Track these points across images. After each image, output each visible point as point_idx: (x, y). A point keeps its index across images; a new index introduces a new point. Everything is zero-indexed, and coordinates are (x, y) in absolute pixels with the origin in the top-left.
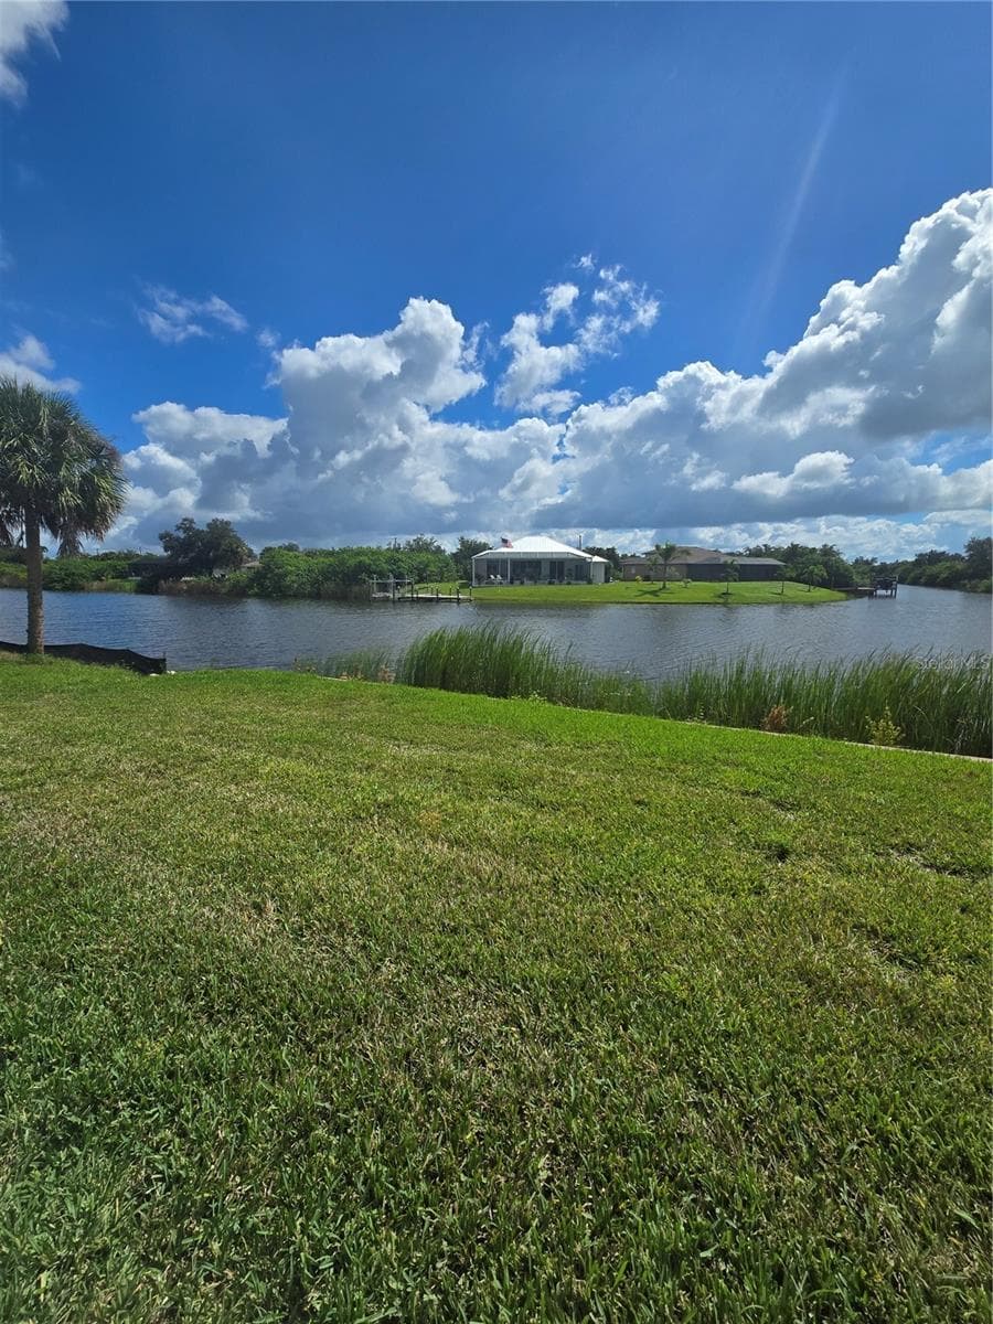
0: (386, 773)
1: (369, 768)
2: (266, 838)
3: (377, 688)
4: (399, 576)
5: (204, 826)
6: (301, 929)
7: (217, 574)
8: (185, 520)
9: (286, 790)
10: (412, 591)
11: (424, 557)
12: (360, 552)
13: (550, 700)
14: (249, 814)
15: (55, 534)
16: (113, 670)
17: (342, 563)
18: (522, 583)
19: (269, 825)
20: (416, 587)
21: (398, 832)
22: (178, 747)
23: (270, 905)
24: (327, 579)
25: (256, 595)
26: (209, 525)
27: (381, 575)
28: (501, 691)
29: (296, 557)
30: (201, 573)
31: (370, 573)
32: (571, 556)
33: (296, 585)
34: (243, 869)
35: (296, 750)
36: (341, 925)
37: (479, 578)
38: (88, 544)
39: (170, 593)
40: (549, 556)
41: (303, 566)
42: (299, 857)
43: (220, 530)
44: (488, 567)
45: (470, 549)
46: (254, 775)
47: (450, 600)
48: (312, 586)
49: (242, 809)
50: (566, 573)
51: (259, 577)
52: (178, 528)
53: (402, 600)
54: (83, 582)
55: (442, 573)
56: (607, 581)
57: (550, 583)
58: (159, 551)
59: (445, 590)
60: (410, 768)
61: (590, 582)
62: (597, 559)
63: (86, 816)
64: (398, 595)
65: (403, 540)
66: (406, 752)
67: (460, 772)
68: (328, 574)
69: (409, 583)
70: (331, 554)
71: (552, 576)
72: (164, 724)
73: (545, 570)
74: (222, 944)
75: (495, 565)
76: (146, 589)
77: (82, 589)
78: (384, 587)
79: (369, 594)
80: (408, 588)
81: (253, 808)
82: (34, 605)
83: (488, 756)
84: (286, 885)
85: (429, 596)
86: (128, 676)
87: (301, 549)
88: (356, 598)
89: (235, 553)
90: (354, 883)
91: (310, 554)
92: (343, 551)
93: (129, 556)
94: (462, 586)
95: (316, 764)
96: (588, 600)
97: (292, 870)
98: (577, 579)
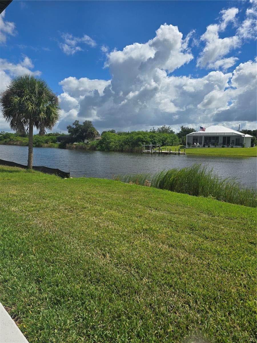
0: (146, 219)
1: (140, 216)
2: (106, 235)
3: (144, 188)
4: (154, 143)
5: (86, 229)
6: (117, 264)
7: (86, 141)
8: (76, 121)
9: (112, 220)
10: (159, 150)
11: (165, 135)
12: (139, 133)
13: (217, 199)
14: (100, 227)
15: (38, 128)
16: (53, 176)
17: (132, 138)
18: (209, 147)
19: (107, 231)
20: (161, 148)
21: (150, 239)
22: (76, 203)
23: (108, 255)
24: (126, 144)
25: (99, 150)
26: (84, 123)
27: (147, 142)
28: (196, 193)
29: (114, 135)
30: (81, 141)
31: (143, 142)
32: (234, 134)
33: (114, 147)
34: (99, 243)
35: (115, 208)
36: (130, 264)
37: (189, 144)
38: (47, 131)
39: (70, 148)
40: (222, 135)
41: (117, 138)
42: (116, 242)
43: (88, 124)
44: (194, 139)
45: (185, 132)
46: (101, 214)
47: (175, 154)
48: (120, 147)
49: (98, 225)
50: (231, 142)
51: (101, 143)
52: (74, 124)
53: (155, 153)
54: (42, 144)
55: (172, 142)
56: (252, 146)
57: (223, 147)
58: (66, 133)
59: (174, 149)
60: (155, 218)
61: (243, 146)
62: (247, 136)
63: (52, 221)
64: (153, 151)
65: (157, 128)
66: (154, 212)
67: (175, 222)
68: (126, 142)
69: (158, 146)
70: (128, 134)
71: (224, 143)
72: (71, 195)
73: (221, 141)
74: (94, 263)
75: (196, 139)
76: (62, 147)
77: (41, 146)
78: (148, 148)
79: (142, 150)
80: (158, 148)
81: (101, 225)
82: (30, 152)
83: (187, 218)
84: (113, 250)
85: (166, 152)
86: (58, 178)
87: (116, 132)
88: (136, 152)
89: (92, 133)
90: (134, 253)
91: (120, 134)
92: (132, 133)
93: (57, 134)
94: (181, 148)
95: (122, 213)
96: (242, 155)
97: (114, 245)
98: (236, 145)
